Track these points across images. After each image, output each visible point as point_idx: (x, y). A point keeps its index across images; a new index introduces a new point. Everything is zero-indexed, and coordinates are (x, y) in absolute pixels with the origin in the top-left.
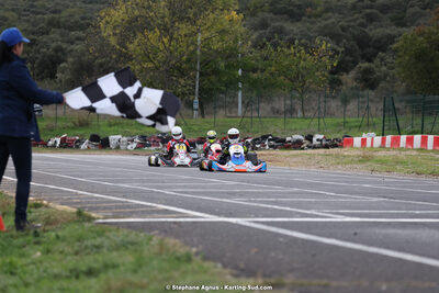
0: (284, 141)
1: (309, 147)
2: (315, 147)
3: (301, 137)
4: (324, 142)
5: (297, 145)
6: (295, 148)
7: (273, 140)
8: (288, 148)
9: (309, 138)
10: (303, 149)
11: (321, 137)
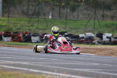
0: (77, 37)
1: (99, 43)
2: (105, 43)
3: (93, 35)
4: (113, 40)
5: (89, 41)
6: (88, 43)
7: (68, 36)
8: (81, 42)
9: (100, 36)
10: (94, 44)
11: (110, 35)
